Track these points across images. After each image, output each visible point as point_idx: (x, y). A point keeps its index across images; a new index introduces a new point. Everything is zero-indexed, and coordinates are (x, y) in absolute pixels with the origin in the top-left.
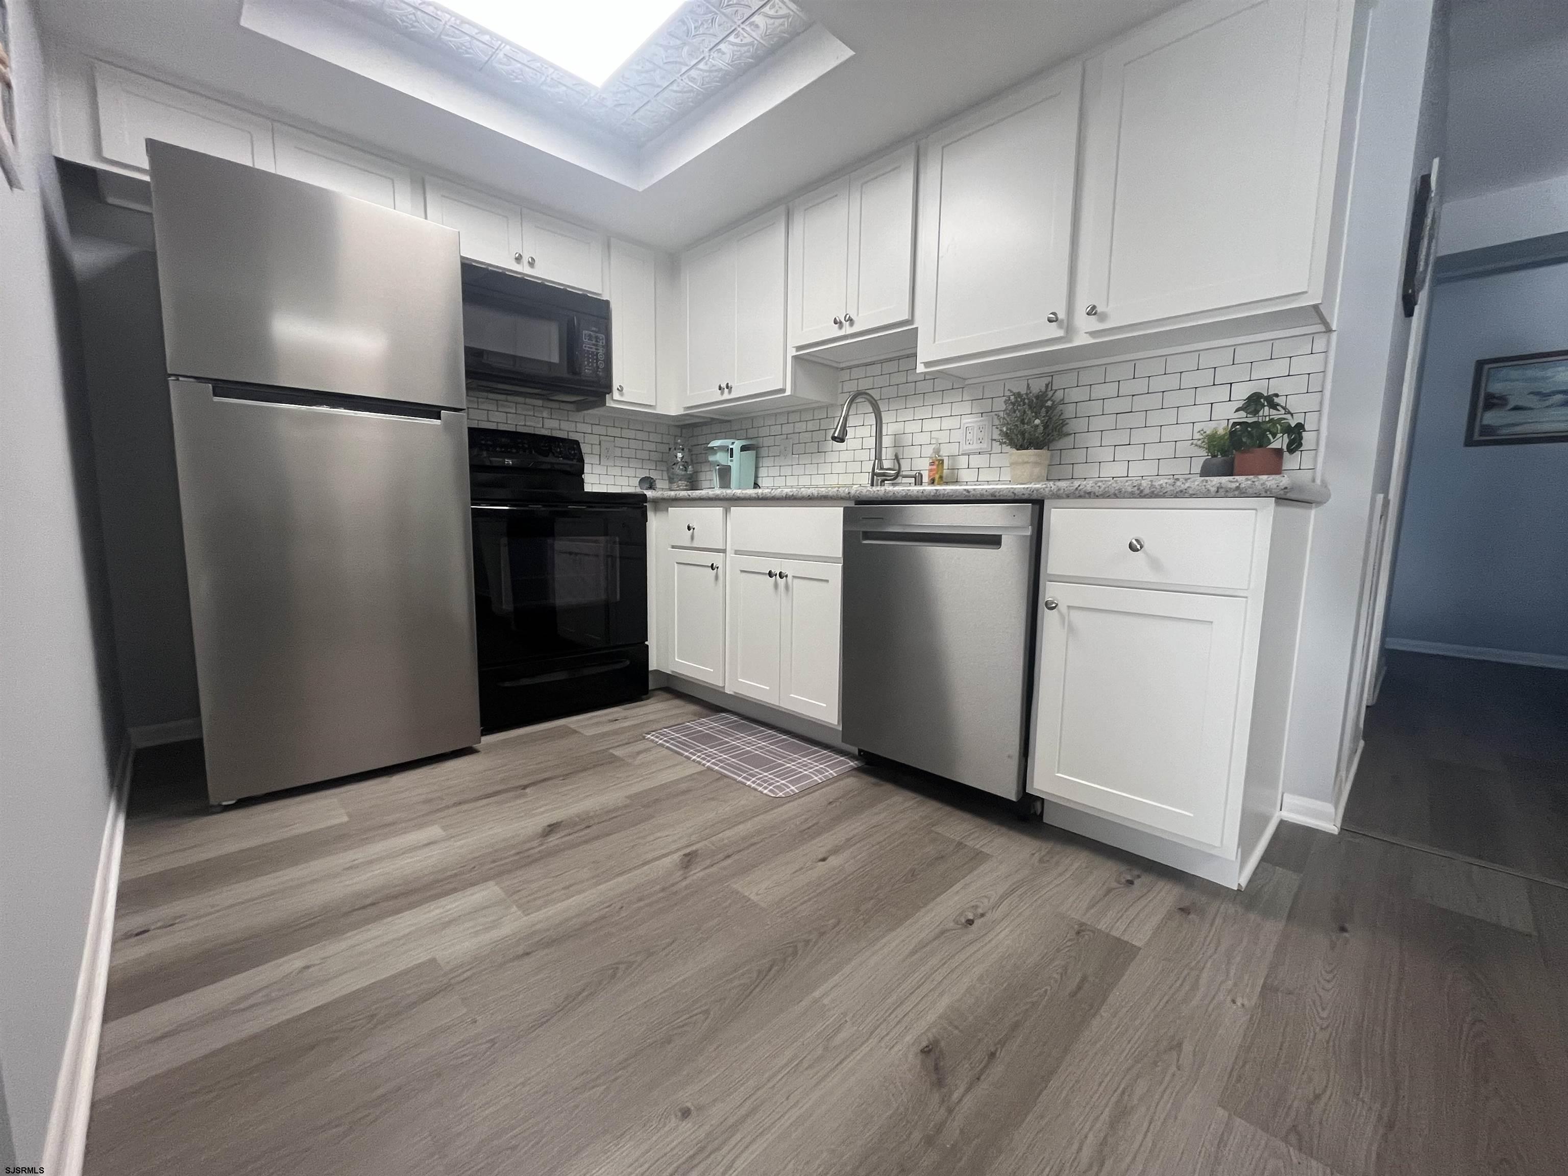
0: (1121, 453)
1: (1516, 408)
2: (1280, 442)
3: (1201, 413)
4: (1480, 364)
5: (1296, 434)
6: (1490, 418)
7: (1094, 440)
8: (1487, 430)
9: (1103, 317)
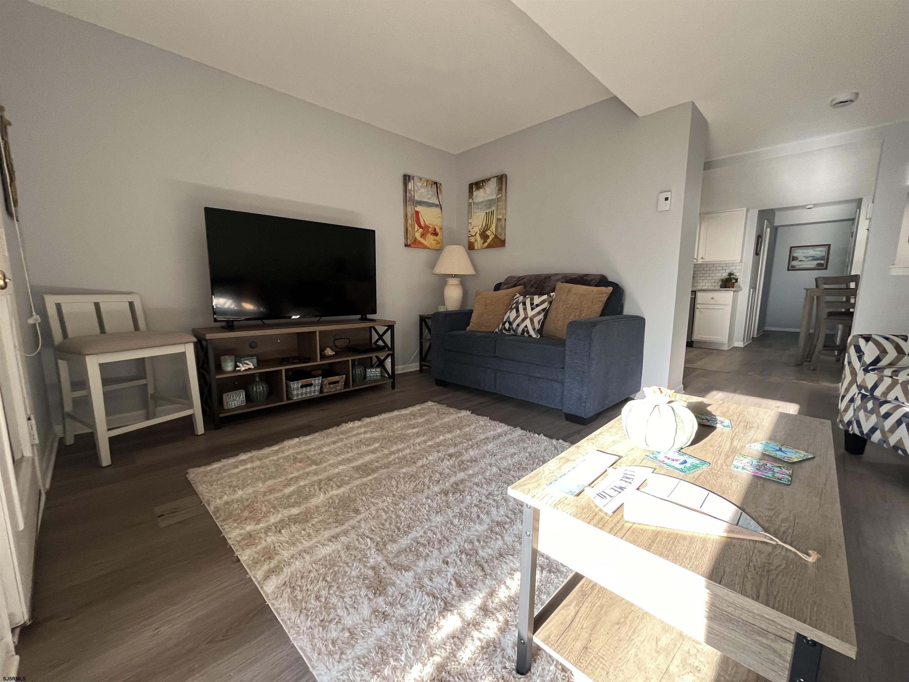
0: (704, 281)
1: (800, 261)
2: (734, 281)
3: (720, 275)
4: (791, 248)
5: (736, 280)
6: (794, 263)
7: (698, 278)
8: (792, 267)
9: (704, 259)
